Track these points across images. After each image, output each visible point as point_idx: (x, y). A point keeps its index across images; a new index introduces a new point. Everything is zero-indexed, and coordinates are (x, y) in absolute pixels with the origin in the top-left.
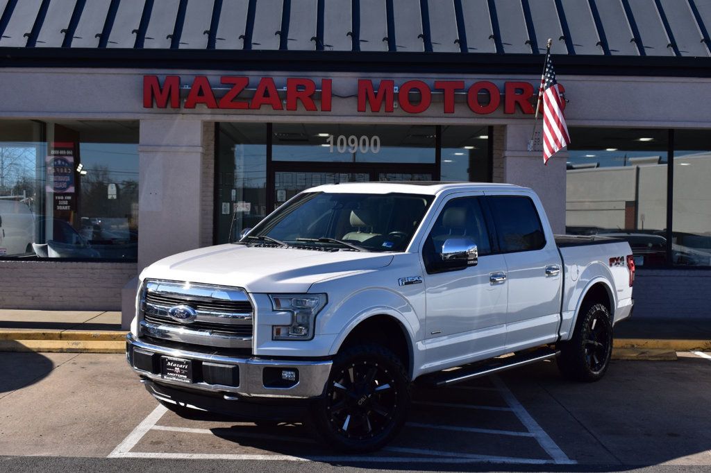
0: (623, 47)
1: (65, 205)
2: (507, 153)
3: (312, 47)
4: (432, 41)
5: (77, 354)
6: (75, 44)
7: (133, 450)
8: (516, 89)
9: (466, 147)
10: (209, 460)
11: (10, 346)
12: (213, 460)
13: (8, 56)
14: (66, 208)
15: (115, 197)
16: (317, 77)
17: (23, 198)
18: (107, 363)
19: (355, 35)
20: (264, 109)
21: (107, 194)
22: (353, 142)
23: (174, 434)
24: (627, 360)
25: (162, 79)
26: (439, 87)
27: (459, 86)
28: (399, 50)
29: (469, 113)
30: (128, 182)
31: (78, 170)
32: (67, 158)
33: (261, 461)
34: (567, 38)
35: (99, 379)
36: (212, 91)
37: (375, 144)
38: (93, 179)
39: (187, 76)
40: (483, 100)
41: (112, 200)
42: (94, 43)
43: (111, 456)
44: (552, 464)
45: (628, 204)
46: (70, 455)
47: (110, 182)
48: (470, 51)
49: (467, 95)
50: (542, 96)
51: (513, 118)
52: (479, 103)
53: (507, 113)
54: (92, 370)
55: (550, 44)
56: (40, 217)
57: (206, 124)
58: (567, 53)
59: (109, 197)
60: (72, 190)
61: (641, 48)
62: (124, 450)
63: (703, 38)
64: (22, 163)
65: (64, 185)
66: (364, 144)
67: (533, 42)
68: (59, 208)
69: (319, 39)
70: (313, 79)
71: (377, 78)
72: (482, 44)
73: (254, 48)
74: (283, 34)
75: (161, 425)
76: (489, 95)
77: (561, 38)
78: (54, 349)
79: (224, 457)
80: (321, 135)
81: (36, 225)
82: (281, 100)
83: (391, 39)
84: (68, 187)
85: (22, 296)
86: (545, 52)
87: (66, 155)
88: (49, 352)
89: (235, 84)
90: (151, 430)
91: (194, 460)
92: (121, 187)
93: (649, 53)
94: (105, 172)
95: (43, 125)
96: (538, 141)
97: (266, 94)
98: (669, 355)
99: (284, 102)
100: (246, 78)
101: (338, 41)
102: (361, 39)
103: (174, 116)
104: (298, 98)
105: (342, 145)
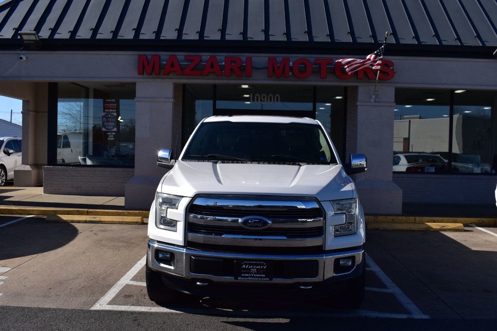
0: (428, 39)
1: (112, 137)
2: (358, 103)
3: (240, 38)
4: (313, 35)
5: (95, 224)
6: (98, 37)
7: (109, 303)
11: (55, 218)
14: (112, 139)
16: (244, 56)
18: (111, 231)
19: (266, 31)
20: (211, 76)
22: (264, 97)
24: (434, 231)
25: (149, 57)
26: (317, 63)
27: (330, 62)
28: (293, 40)
29: (336, 78)
31: (119, 120)
32: (113, 113)
34: (395, 34)
35: (103, 242)
36: (180, 65)
37: (277, 100)
38: (127, 124)
39: (164, 55)
42: (109, 36)
43: (94, 308)
44: (413, 318)
48: (336, 41)
49: (334, 68)
51: (362, 82)
53: (359, 79)
54: (101, 235)
55: (387, 35)
57: (176, 86)
58: (396, 43)
60: (115, 129)
61: (440, 41)
62: (103, 304)
63: (476, 35)
65: (112, 127)
66: (271, 100)
67: (374, 36)
69: (245, 33)
70: (240, 57)
71: (279, 57)
72: (343, 37)
73: (206, 38)
74: (223, 31)
75: (135, 280)
77: (391, 34)
80: (245, 96)
82: (221, 70)
83: (288, 34)
84: (113, 128)
85: (70, 187)
87: (113, 112)
89: (193, 60)
90: (127, 285)
93: (444, 43)
95: (87, 89)
96: (377, 96)
97: (212, 66)
98: (460, 228)
99: (223, 72)
100: (200, 57)
101: (256, 34)
102: (270, 34)
103: (157, 80)
104: (231, 69)
105: (257, 100)
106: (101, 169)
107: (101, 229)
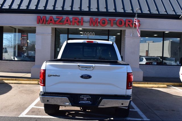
0: (154, 11)
2: (126, 37)
3: (79, 10)
4: (108, 9)
5: (19, 84)
6: (21, 8)
7: (26, 114)
8: (128, 21)
14: (25, 49)
16: (80, 17)
18: (26, 87)
19: (89, 7)
20: (67, 25)
22: (88, 34)
23: (39, 109)
24: (155, 88)
25: (42, 17)
26: (110, 20)
27: (115, 20)
28: (100, 11)
29: (117, 27)
31: (28, 41)
34: (141, 9)
35: (23, 91)
36: (54, 20)
37: (93, 35)
38: (32, 43)
39: (48, 16)
40: (120, 24)
42: (25, 8)
48: (117, 12)
49: (116, 22)
53: (126, 27)
54: (21, 89)
57: (52, 29)
58: (141, 13)
60: (26, 45)
63: (173, 10)
66: (91, 35)
67: (132, 10)
69: (80, 8)
71: (94, 18)
72: (120, 10)
73: (65, 10)
74: (72, 7)
75: (36, 106)
76: (122, 22)
77: (139, 9)
80: (81, 33)
82: (71, 22)
83: (98, 8)
85: (8, 69)
86: (136, 12)
87: (25, 38)
88: (11, 84)
89: (59, 18)
90: (32, 108)
93: (160, 13)
95: (15, 29)
96: (133, 34)
97: (67, 21)
98: (165, 87)
100: (63, 17)
101: (85, 8)
102: (91, 8)
103: (45, 26)
104: (75, 22)
105: (85, 35)
106: (21, 62)
107: (21, 86)
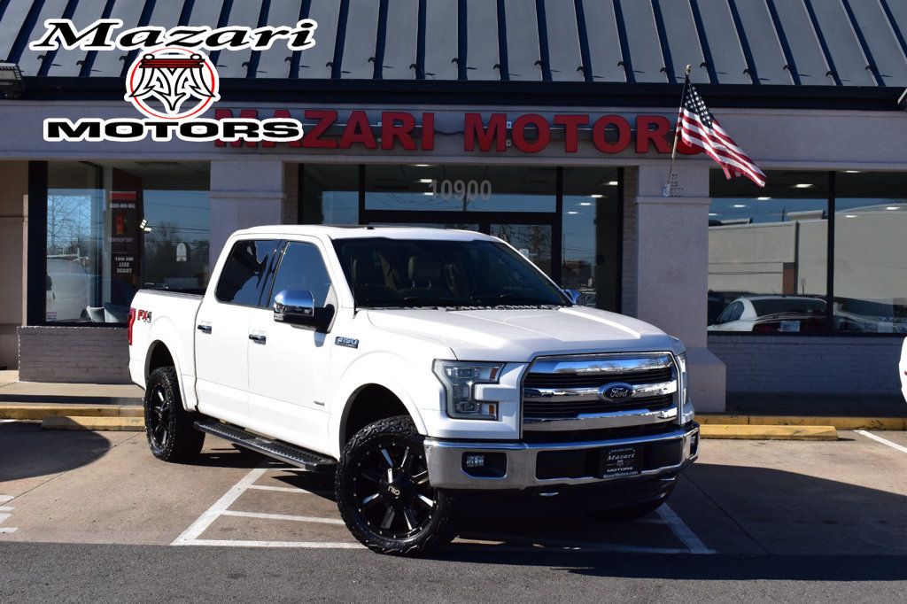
0: (774, 74)
1: (126, 267)
2: (639, 199)
3: (411, 75)
4: (551, 68)
5: (137, 433)
7: (199, 538)
8: (650, 124)
9: (594, 196)
10: (288, 548)
11: (61, 423)
12: (293, 549)
13: (59, 87)
14: (127, 271)
15: (185, 259)
16: (418, 111)
17: (76, 257)
19: (461, 61)
20: (355, 148)
21: (175, 256)
22: (459, 187)
23: (249, 520)
24: (780, 440)
25: (236, 113)
26: (560, 122)
27: (583, 120)
28: (512, 78)
29: (595, 152)
30: (201, 242)
31: (142, 227)
33: (348, 550)
34: (709, 64)
37: (486, 191)
38: (159, 238)
39: (265, 109)
40: (610, 137)
41: (182, 262)
43: (175, 543)
44: (687, 554)
45: (786, 266)
46: (128, 542)
47: (179, 241)
48: (595, 80)
49: (592, 132)
50: (680, 132)
51: (646, 158)
52: (607, 141)
53: (639, 153)
55: (689, 71)
56: (96, 278)
57: (287, 167)
58: (709, 82)
59: (178, 259)
61: (796, 76)
62: (190, 537)
63: (868, 65)
64: (77, 220)
66: (473, 191)
67: (669, 69)
68: (119, 271)
69: (419, 66)
70: (412, 113)
71: (486, 112)
72: (609, 71)
73: (344, 76)
74: (378, 61)
75: (233, 510)
76: (618, 131)
77: (702, 64)
78: (110, 427)
79: (306, 545)
80: (423, 181)
81: (91, 286)
82: (376, 137)
83: (503, 66)
85: (73, 368)
86: (683, 81)
88: (105, 430)
89: (320, 118)
90: (222, 516)
91: (271, 549)
92: (192, 247)
93: (805, 82)
94: (174, 230)
95: (99, 169)
96: (675, 185)
97: (358, 130)
98: (829, 434)
99: (379, 140)
100: (335, 112)
101: (441, 68)
102: (468, 66)
103: (251, 156)
104: (395, 136)
105: (447, 191)
